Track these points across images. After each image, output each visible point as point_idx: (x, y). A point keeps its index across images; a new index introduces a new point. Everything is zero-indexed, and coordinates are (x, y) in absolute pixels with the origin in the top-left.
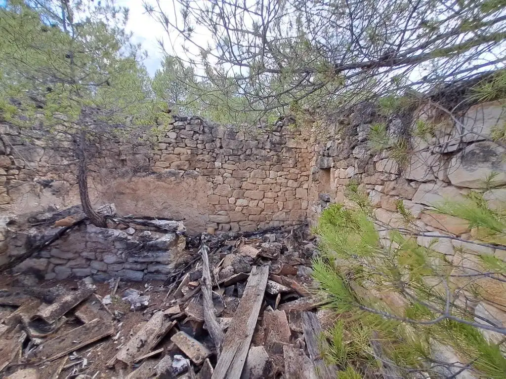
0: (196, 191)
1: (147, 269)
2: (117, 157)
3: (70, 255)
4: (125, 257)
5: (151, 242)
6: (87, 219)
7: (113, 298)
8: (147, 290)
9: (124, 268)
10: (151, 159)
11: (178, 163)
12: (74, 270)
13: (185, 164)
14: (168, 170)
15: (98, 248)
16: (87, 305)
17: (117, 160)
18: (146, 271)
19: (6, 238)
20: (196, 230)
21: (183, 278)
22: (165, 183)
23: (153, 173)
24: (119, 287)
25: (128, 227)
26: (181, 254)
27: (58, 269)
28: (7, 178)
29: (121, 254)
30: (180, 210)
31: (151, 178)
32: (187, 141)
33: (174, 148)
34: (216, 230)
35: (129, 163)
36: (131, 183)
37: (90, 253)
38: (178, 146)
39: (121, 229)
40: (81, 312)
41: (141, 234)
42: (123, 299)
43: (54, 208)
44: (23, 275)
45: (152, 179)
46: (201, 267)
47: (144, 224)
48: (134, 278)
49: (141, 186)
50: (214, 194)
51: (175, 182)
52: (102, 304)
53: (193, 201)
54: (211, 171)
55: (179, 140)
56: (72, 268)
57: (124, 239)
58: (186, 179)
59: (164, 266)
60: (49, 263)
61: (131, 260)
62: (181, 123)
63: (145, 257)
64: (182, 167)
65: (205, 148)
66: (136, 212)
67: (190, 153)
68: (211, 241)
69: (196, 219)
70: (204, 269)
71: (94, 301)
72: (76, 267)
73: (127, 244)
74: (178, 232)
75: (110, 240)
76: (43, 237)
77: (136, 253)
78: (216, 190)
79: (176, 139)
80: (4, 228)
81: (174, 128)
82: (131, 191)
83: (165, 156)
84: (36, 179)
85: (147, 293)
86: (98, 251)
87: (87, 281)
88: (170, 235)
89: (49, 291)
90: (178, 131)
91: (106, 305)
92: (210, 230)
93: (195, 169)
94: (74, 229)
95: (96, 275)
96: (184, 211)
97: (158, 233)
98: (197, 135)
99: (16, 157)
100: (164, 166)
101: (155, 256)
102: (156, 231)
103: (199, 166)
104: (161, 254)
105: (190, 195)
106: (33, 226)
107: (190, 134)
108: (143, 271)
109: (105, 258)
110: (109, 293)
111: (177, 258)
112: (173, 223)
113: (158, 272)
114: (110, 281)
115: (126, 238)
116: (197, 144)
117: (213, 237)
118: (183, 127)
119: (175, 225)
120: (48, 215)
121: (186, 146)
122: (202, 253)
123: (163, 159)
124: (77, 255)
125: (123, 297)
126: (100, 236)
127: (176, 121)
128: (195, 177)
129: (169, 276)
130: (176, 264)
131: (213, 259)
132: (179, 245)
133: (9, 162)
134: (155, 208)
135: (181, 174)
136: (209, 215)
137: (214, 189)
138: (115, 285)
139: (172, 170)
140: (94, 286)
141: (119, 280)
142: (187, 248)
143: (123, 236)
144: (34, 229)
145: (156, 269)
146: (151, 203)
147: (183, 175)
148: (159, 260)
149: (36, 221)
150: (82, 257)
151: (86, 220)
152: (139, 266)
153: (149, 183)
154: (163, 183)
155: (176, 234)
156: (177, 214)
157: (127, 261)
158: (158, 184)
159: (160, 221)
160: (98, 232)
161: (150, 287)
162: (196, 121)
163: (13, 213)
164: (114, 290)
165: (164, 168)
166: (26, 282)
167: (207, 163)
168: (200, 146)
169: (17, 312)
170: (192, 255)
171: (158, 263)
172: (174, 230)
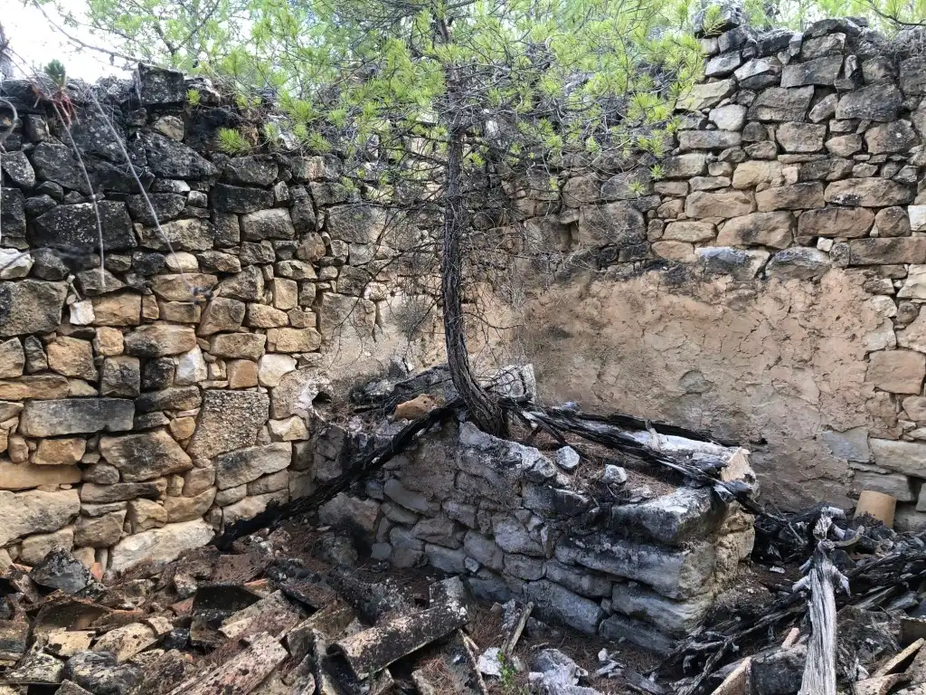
0: (818, 334)
1: (610, 598)
2: (552, 218)
3: (421, 504)
4: (549, 541)
5: (624, 509)
6: (459, 404)
7: (505, 660)
8: (602, 671)
9: (544, 578)
10: (650, 214)
11: (746, 221)
12: (427, 547)
13: (773, 223)
14: (708, 250)
15: (482, 498)
16: (440, 660)
17: (553, 225)
18: (606, 605)
19: (311, 435)
20: (809, 493)
21: (729, 673)
22: (697, 298)
23: (658, 264)
24: (525, 633)
25: (563, 444)
26: (732, 575)
27: (397, 533)
28: (317, 287)
29: (539, 527)
30: (746, 404)
31: (650, 282)
32: (786, 133)
33: (733, 165)
34: (901, 506)
35: (584, 234)
36: (589, 300)
37: (465, 508)
38: (748, 157)
39: (542, 448)
40: (427, 675)
41: (595, 475)
42: (533, 675)
43: (403, 368)
44: (332, 534)
45: (651, 288)
46: (799, 648)
47: (607, 441)
48: (571, 618)
49: (617, 309)
50: (898, 347)
51: (731, 296)
52: (475, 671)
53: (800, 375)
54: (888, 250)
55: (753, 132)
56: (426, 542)
57: (547, 479)
58: (773, 281)
59: (666, 605)
60: (381, 515)
61: (564, 554)
62: (762, 65)
63: (605, 555)
64: (760, 238)
65: (864, 150)
66: (600, 398)
67: (795, 178)
68: (871, 551)
69: (811, 447)
70: (810, 663)
71: (458, 652)
72: (434, 539)
73: (556, 499)
74: (720, 489)
75: (512, 476)
76: (372, 442)
77: (580, 538)
78: (911, 332)
79: (740, 130)
80: (309, 411)
81: (737, 88)
82: (586, 328)
83: (698, 199)
84: (368, 291)
85: (603, 682)
86: (483, 504)
87: (452, 587)
88: (691, 492)
89: (370, 590)
90: (750, 98)
91: (486, 677)
92: (873, 503)
93: (813, 243)
94: (432, 429)
95: (475, 575)
96: (764, 410)
97: (649, 480)
98: (830, 99)
99: (333, 234)
100: (695, 238)
101: (635, 558)
102: (644, 471)
103: (831, 227)
104: (654, 557)
105: (789, 349)
106: (357, 411)
107: (801, 101)
108: (597, 600)
109: (498, 530)
110: (498, 644)
111: (716, 588)
112: (705, 451)
113: (642, 619)
114: (505, 606)
115: (553, 479)
116: (828, 135)
117: (887, 535)
118: (770, 78)
119: (711, 460)
120: (387, 386)
121: (781, 150)
122: (810, 594)
123: (690, 212)
124: (436, 506)
125: (533, 670)
126: (488, 459)
127: (744, 61)
128: (814, 276)
129: (680, 644)
130: (709, 610)
131: (863, 633)
132: (725, 541)
133: (322, 248)
134: (656, 390)
135: (757, 264)
136: (870, 435)
137: (898, 325)
138: (517, 623)
139: (723, 249)
140: (463, 611)
141: (528, 611)
142: (758, 556)
143: (543, 472)
144: (357, 419)
145: (639, 609)
146: (644, 371)
147: (762, 270)
148: (649, 576)
149: (362, 399)
150: (448, 514)
151: (460, 407)
152: (585, 583)
153: (640, 298)
154: (689, 302)
155: (714, 494)
156: (734, 421)
157: (553, 555)
158: (672, 305)
159: (663, 438)
160: (484, 446)
161: (613, 664)
162: (828, 43)
163: (325, 375)
164: (512, 636)
165: (694, 243)
166: (334, 552)
167: (869, 214)
168: (837, 144)
169: (310, 623)
170: (772, 589)
171: (645, 588)
172: (709, 477)
